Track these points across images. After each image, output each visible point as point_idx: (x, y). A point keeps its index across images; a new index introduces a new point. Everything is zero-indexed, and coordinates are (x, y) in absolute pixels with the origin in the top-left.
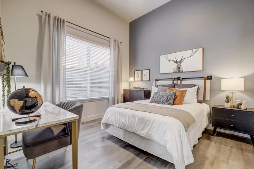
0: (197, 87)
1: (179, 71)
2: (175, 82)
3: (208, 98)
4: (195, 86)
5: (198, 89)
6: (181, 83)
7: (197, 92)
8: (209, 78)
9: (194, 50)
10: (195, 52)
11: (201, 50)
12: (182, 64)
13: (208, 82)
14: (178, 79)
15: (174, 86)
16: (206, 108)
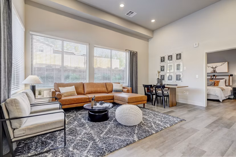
0: (225, 79)
1: (214, 72)
2: (212, 77)
3: (231, 84)
4: (224, 79)
5: (226, 80)
6: (216, 78)
7: (225, 81)
8: (231, 75)
9: (223, 63)
10: (224, 64)
11: (227, 63)
12: (216, 69)
13: (231, 77)
14: (214, 76)
15: (212, 79)
16: (230, 88)
